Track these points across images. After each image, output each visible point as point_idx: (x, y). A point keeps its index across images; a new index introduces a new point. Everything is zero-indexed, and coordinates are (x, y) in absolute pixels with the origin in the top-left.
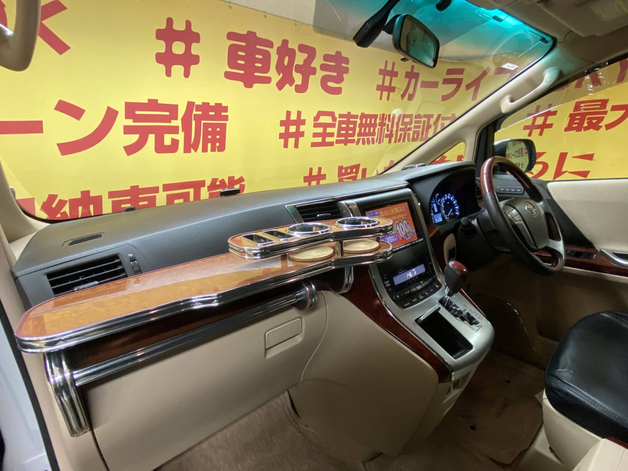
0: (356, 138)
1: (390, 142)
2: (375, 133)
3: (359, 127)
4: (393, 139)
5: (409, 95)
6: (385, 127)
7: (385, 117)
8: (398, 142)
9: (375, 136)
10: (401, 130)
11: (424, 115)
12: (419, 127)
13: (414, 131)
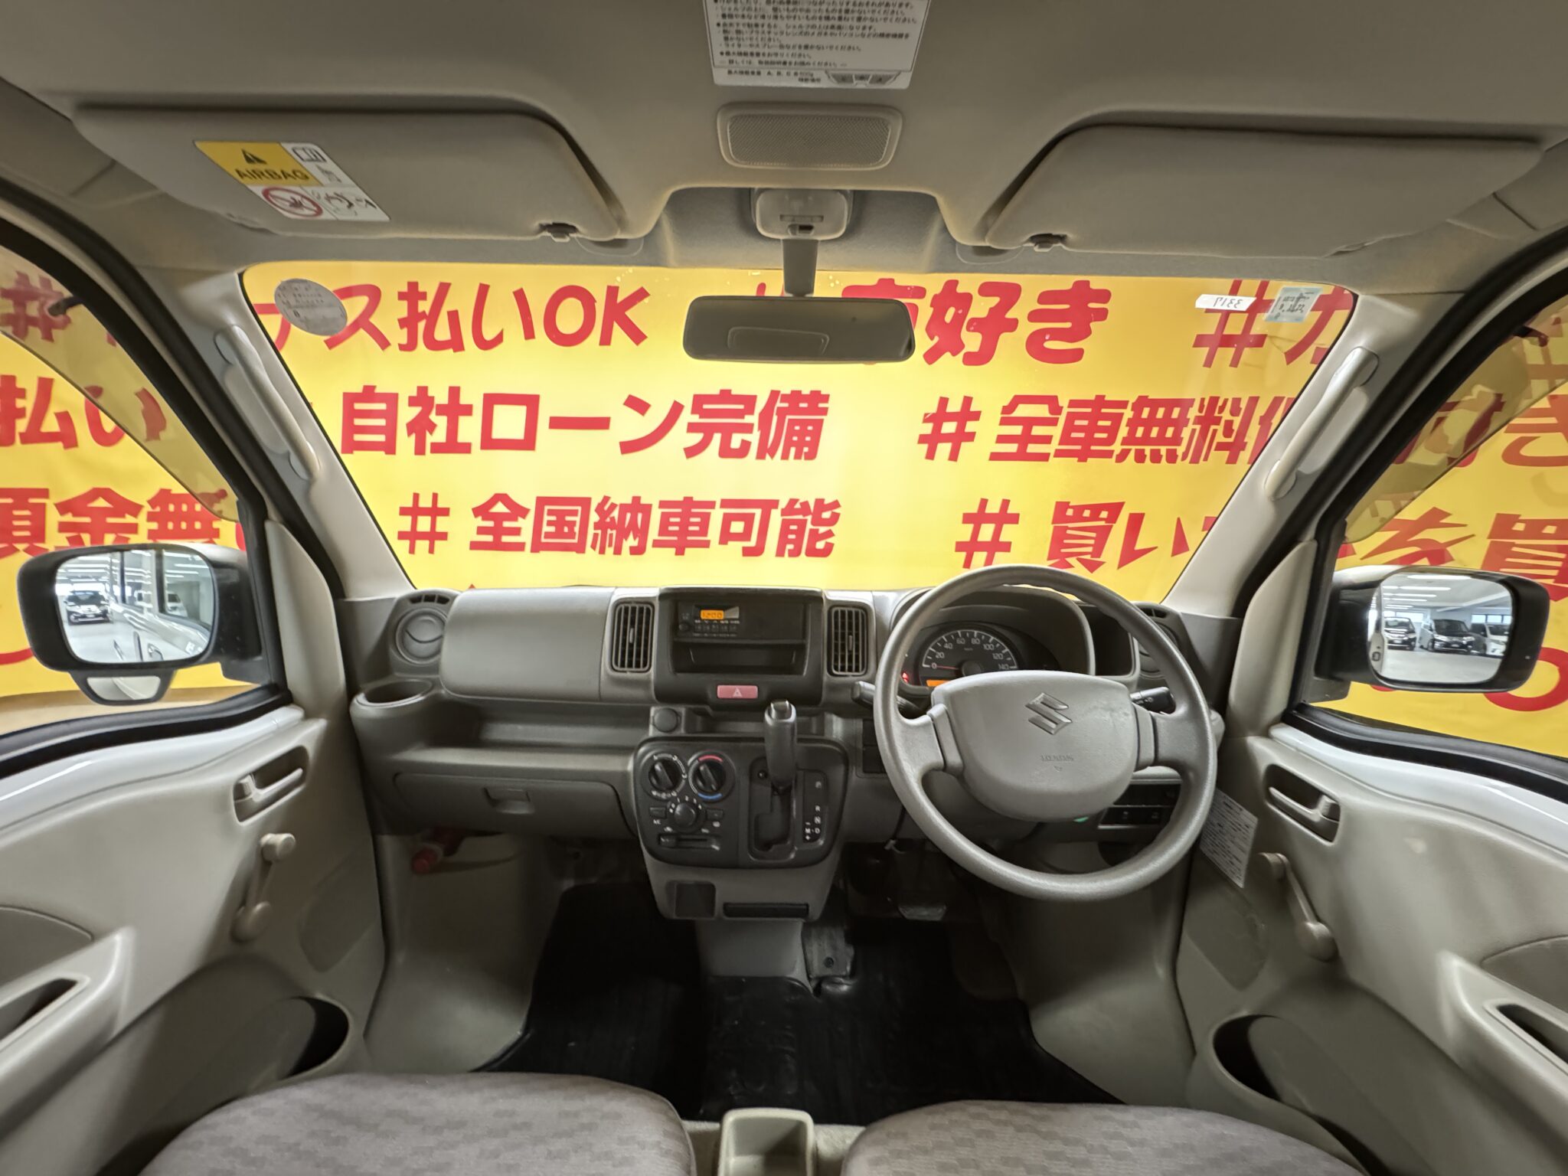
0: (1117, 447)
1: (1233, 460)
2: (1182, 439)
3: (1127, 425)
4: (1245, 456)
5: (1317, 348)
6: (1220, 428)
7: (1220, 403)
9: (1179, 443)
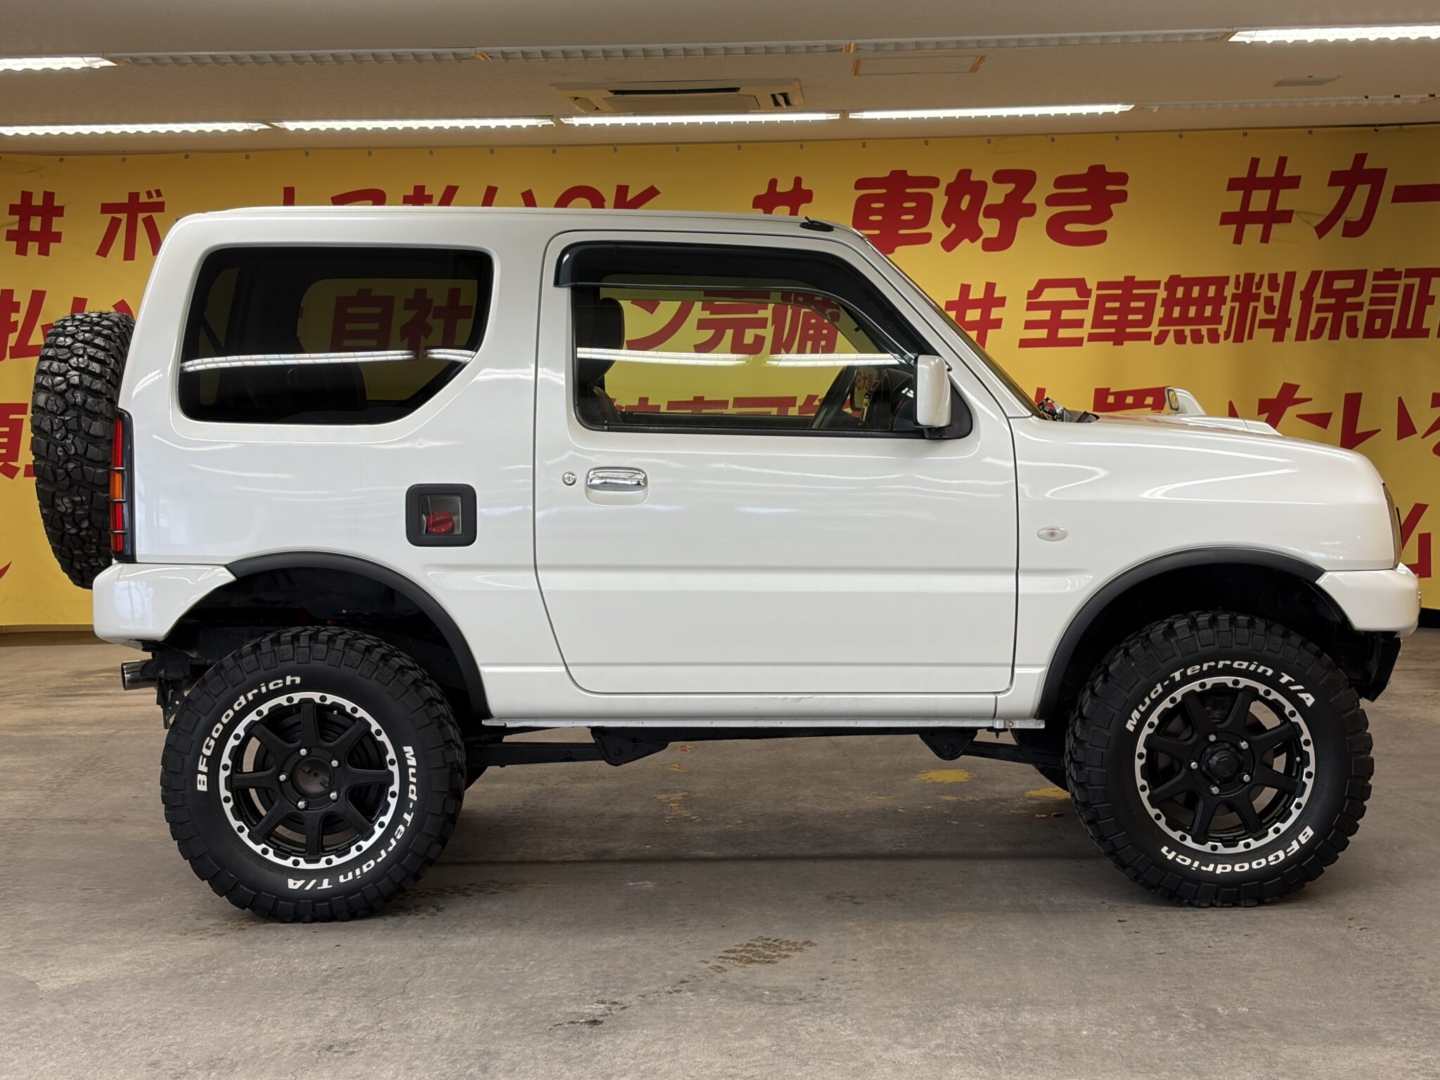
0: (1154, 329)
1: (1279, 337)
2: (1222, 317)
3: (1162, 306)
4: (1291, 332)
5: (1346, 223)
6: (1261, 305)
7: (1257, 279)
8: (1312, 338)
9: (1220, 323)
10: (1321, 308)
11: (1407, 270)
12: (1392, 301)
13: (1369, 311)
